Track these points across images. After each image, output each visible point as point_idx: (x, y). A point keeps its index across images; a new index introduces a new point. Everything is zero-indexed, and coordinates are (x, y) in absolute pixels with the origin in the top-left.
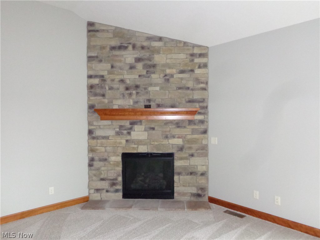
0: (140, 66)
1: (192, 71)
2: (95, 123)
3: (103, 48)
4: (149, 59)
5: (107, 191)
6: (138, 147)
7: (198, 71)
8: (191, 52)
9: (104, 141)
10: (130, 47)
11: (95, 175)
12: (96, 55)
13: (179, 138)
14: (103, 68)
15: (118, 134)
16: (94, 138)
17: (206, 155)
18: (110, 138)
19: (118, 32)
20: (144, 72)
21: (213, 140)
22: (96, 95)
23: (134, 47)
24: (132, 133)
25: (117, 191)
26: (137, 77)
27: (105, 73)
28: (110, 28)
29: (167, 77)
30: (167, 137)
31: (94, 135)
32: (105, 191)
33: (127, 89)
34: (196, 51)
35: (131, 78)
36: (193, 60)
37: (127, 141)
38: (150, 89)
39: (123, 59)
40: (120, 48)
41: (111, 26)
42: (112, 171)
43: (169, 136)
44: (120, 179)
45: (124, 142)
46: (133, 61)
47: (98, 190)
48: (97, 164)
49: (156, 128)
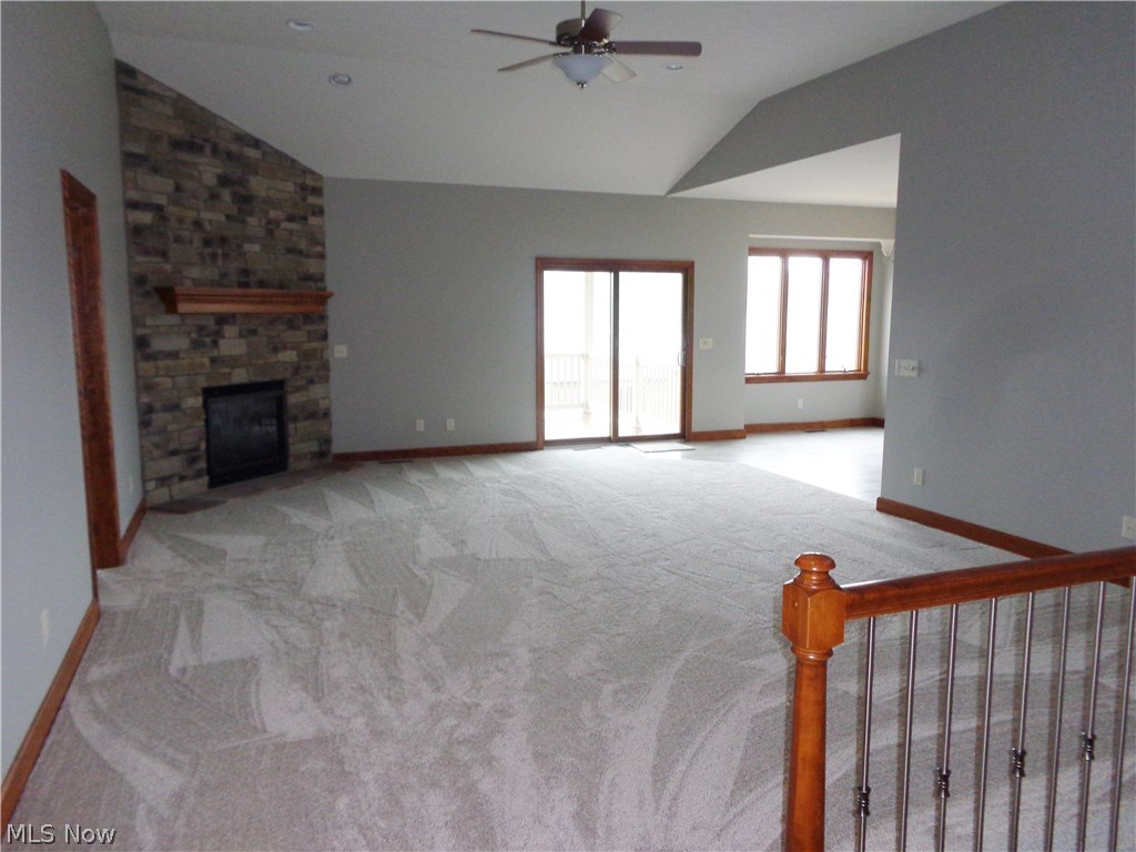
0: (226, 195)
1: (305, 218)
2: (149, 321)
3: (155, 138)
4: (242, 183)
5: (182, 478)
6: (230, 374)
7: (313, 221)
8: (300, 181)
9: (170, 362)
10: (208, 150)
11: (156, 446)
12: (143, 152)
13: (292, 349)
14: (157, 187)
15: (196, 345)
16: (148, 358)
17: (326, 379)
18: (182, 355)
19: (184, 108)
20: (234, 211)
21: (339, 351)
22: (147, 252)
23: (215, 150)
24: (222, 343)
25: (198, 475)
26: (223, 218)
27: (163, 200)
28: (168, 93)
29: (272, 227)
30: (276, 350)
31: (149, 351)
32: (176, 479)
33: (207, 243)
34: (309, 182)
35: (212, 217)
36: (304, 199)
37: (213, 360)
38: (247, 247)
39: (196, 174)
40: (192, 147)
41: (171, 90)
42: (191, 431)
43: (279, 346)
44: (203, 446)
45: (206, 361)
46: (215, 181)
47: (163, 481)
48: (159, 419)
49: (260, 330)
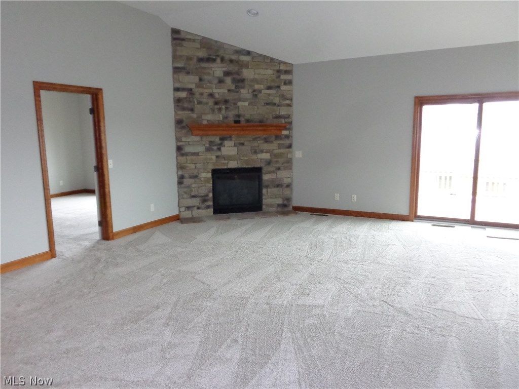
0: (228, 80)
1: (279, 87)
2: (184, 139)
3: (189, 59)
4: (238, 73)
5: (199, 208)
6: (228, 163)
7: (284, 88)
8: (277, 68)
9: (194, 157)
10: (219, 60)
11: (185, 193)
12: (183, 66)
13: (266, 152)
14: (190, 81)
15: (208, 150)
16: (183, 155)
17: (291, 168)
18: (200, 154)
19: (206, 43)
20: (233, 87)
21: (298, 154)
22: (184, 109)
23: (222, 60)
24: (223, 149)
25: (208, 207)
26: (226, 91)
27: (193, 86)
28: (197, 38)
29: (255, 93)
30: (255, 152)
31: (183, 152)
32: (196, 208)
33: (216, 103)
34: (282, 67)
35: (220, 92)
36: (279, 77)
37: (217, 157)
38: (239, 104)
39: (211, 72)
40: (209, 60)
41: (199, 36)
42: (204, 188)
43: (258, 151)
44: (211, 195)
45: (214, 157)
46: (222, 75)
47: (188, 208)
48: (187, 181)
49: (246, 143)
